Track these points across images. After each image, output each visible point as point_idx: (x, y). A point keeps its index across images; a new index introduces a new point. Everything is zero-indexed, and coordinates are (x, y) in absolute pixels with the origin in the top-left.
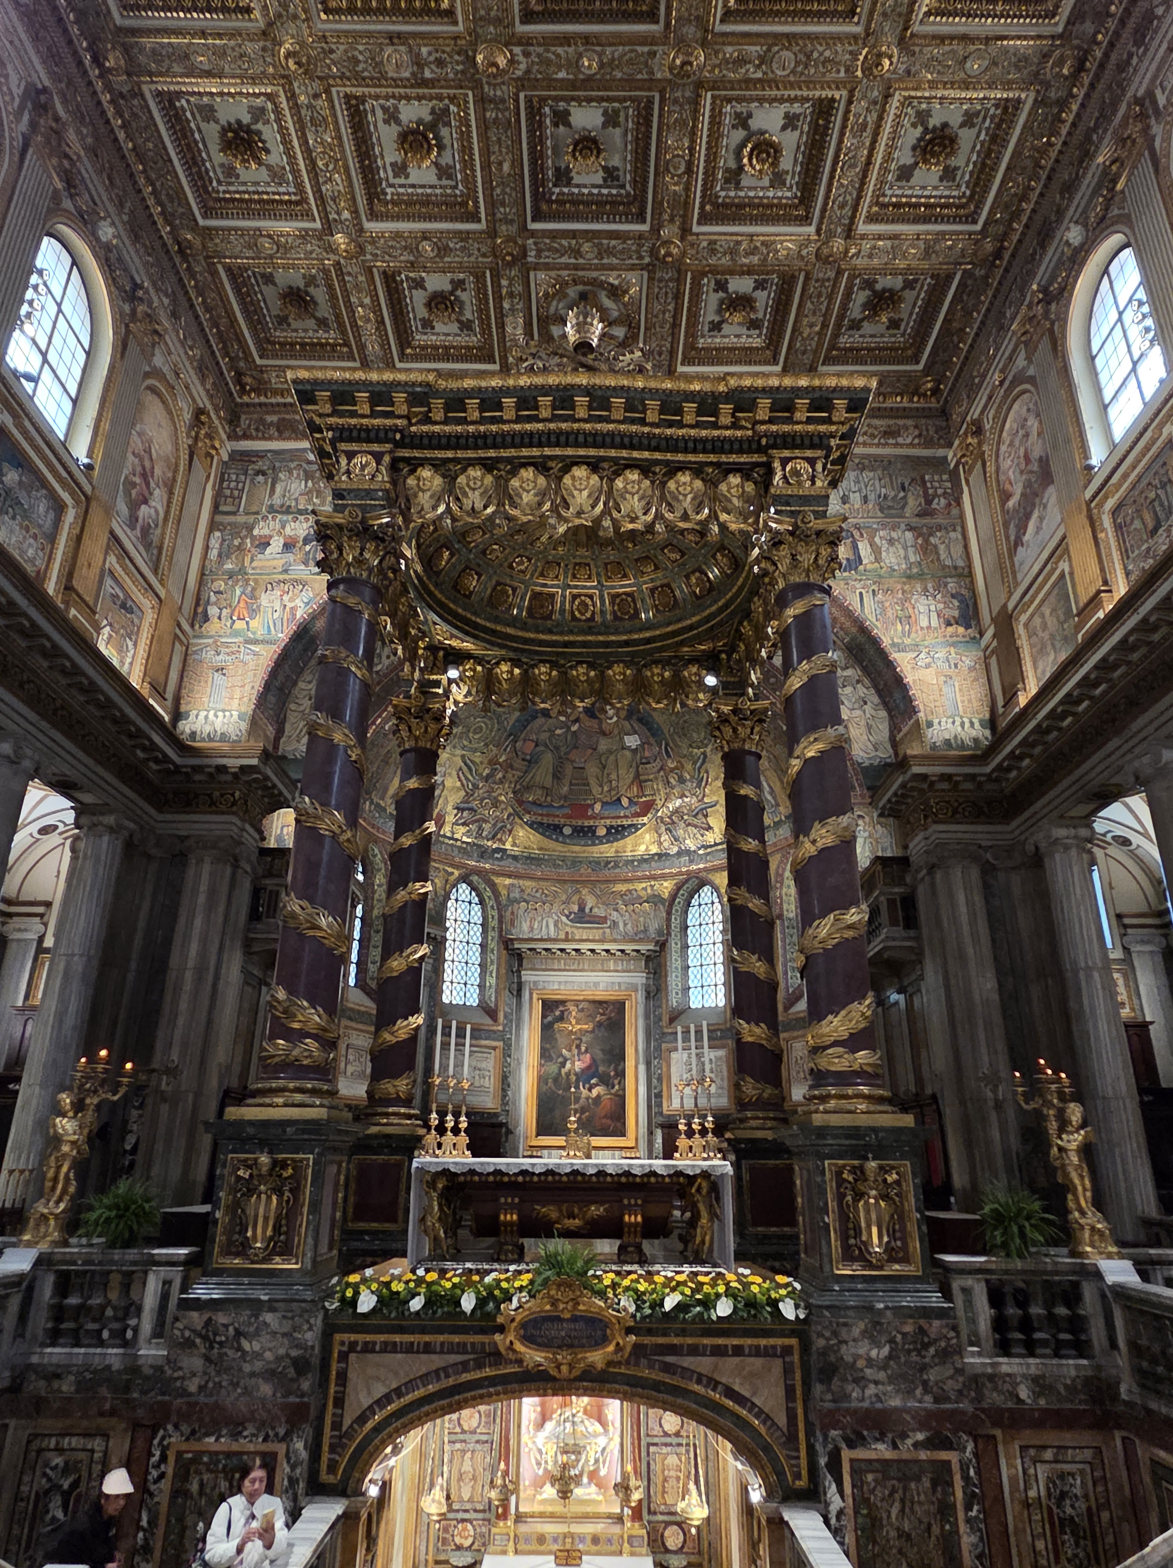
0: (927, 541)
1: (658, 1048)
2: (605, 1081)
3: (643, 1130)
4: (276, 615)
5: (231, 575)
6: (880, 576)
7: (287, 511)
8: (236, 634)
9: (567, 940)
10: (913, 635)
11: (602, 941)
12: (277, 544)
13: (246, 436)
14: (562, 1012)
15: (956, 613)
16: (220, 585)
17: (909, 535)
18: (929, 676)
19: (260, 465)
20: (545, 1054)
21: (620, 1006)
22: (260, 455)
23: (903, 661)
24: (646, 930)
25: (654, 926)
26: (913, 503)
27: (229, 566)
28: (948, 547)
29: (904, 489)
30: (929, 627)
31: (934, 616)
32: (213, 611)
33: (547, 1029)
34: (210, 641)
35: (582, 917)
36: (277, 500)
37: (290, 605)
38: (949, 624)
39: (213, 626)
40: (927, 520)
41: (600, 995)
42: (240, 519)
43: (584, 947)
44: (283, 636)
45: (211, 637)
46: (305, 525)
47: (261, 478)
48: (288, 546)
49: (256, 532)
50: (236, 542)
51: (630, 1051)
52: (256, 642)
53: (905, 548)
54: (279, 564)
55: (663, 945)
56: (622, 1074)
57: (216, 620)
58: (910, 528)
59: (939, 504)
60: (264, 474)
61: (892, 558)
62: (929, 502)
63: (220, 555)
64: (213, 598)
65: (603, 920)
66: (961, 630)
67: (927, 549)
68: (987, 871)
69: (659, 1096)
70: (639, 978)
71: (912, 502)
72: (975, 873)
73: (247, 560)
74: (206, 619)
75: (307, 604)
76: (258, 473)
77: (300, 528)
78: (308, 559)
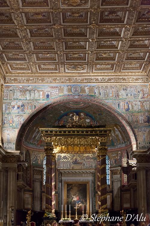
0: (142, 104)
1: (95, 195)
4: (18, 123)
5: (8, 114)
6: (133, 112)
7: (17, 99)
9: (72, 169)
10: (138, 125)
11: (81, 170)
12: (16, 107)
13: (7, 83)
14: (72, 187)
15: (147, 120)
16: (6, 116)
17: (139, 103)
18: (140, 134)
19: (11, 88)
20: (68, 197)
21: (85, 185)
22: (10, 86)
23: (136, 130)
24: (92, 166)
25: (94, 165)
27: (7, 112)
28: (147, 106)
29: (139, 92)
30: (141, 123)
31: (142, 120)
32: (5, 122)
33: (68, 191)
34: (6, 128)
35: (76, 163)
36: (15, 97)
37: (20, 120)
38: (145, 122)
40: (143, 99)
41: (81, 182)
42: (8, 101)
43: (77, 171)
45: (6, 127)
46: (21, 103)
47: (11, 92)
48: (18, 108)
49: (12, 104)
50: (8, 107)
51: (88, 196)
52: (14, 128)
53: (138, 106)
54: (17, 111)
57: (6, 124)
58: (140, 101)
59: (146, 96)
60: (12, 91)
61: (136, 108)
62: (144, 95)
63: (5, 110)
64: (5, 119)
65: (81, 163)
66: (147, 124)
69: (95, 206)
70: (90, 178)
71: (140, 95)
72: (145, 172)
73: (11, 110)
74: (4, 124)
75: (23, 120)
76: (11, 90)
77: (20, 103)
78: (23, 110)
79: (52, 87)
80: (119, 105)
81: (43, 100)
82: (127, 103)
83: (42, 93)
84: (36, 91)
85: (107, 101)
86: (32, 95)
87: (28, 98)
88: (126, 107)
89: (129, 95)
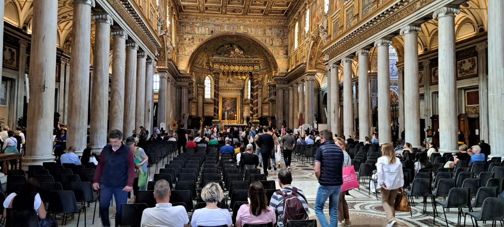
1: (242, 106)
2: (233, 111)
3: (240, 119)
5: (181, 44)
6: (276, 47)
7: (188, 33)
8: (183, 54)
9: (226, 87)
10: (279, 56)
11: (233, 87)
12: (187, 39)
13: (180, 20)
14: (226, 100)
16: (180, 46)
17: (280, 40)
18: (280, 63)
19: (183, 24)
20: (223, 107)
21: (236, 99)
22: (183, 22)
23: (277, 60)
25: (242, 84)
26: (282, 34)
27: (180, 43)
29: (281, 32)
30: (281, 55)
31: (282, 53)
32: (179, 50)
33: (223, 103)
34: (180, 55)
35: (229, 82)
36: (186, 31)
37: (190, 50)
39: (180, 53)
40: (283, 37)
41: (232, 97)
42: (181, 34)
43: (230, 88)
44: (190, 55)
48: (189, 40)
49: (184, 37)
50: (181, 39)
51: (237, 106)
52: (186, 56)
53: (280, 42)
54: (188, 42)
55: (244, 88)
56: (236, 110)
58: (281, 38)
59: (286, 34)
61: (278, 44)
62: (284, 34)
63: (179, 41)
64: (179, 48)
65: (233, 83)
67: (282, 42)
68: (284, 90)
69: (242, 114)
70: (239, 94)
72: (282, 91)
73: (183, 42)
74: (178, 52)
75: (193, 50)
76: (183, 26)
77: (190, 36)
78: (193, 42)
79: (215, 25)
80: (265, 41)
81: (209, 35)
82: (272, 39)
83: (207, 29)
84: (203, 28)
85: (256, 38)
86: (200, 30)
87: (197, 33)
88: (271, 43)
89: (273, 33)
